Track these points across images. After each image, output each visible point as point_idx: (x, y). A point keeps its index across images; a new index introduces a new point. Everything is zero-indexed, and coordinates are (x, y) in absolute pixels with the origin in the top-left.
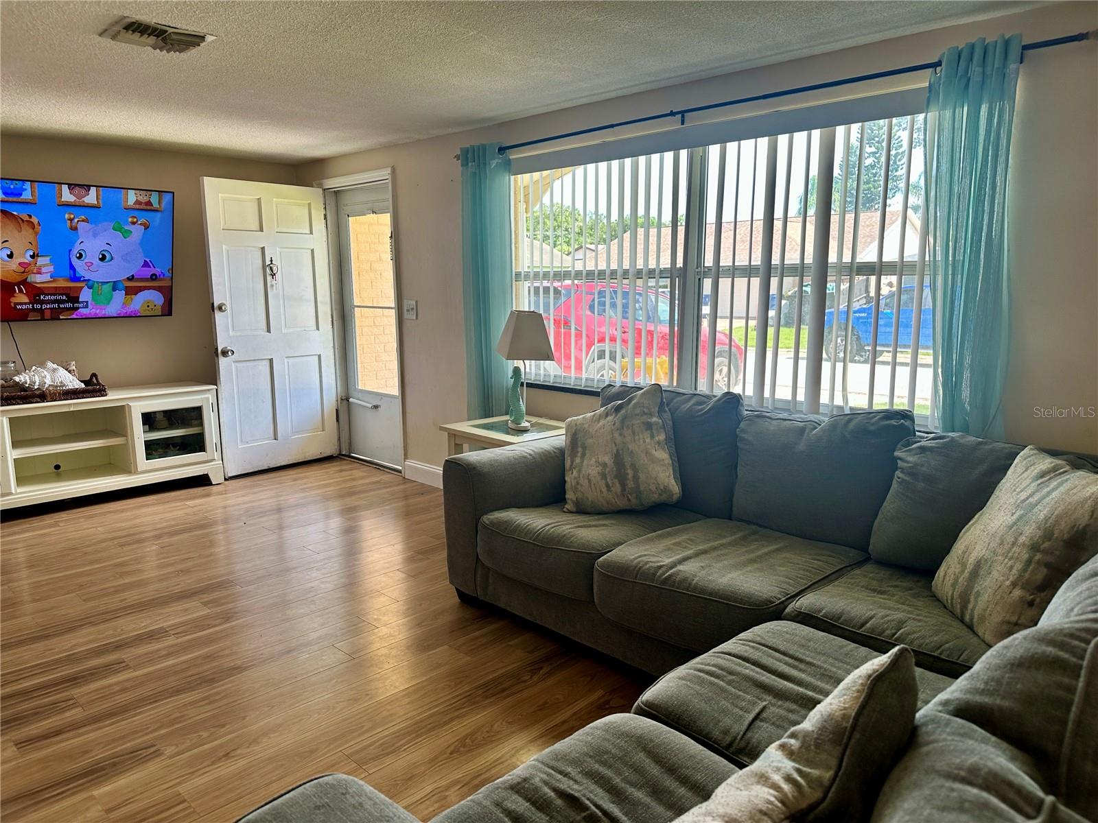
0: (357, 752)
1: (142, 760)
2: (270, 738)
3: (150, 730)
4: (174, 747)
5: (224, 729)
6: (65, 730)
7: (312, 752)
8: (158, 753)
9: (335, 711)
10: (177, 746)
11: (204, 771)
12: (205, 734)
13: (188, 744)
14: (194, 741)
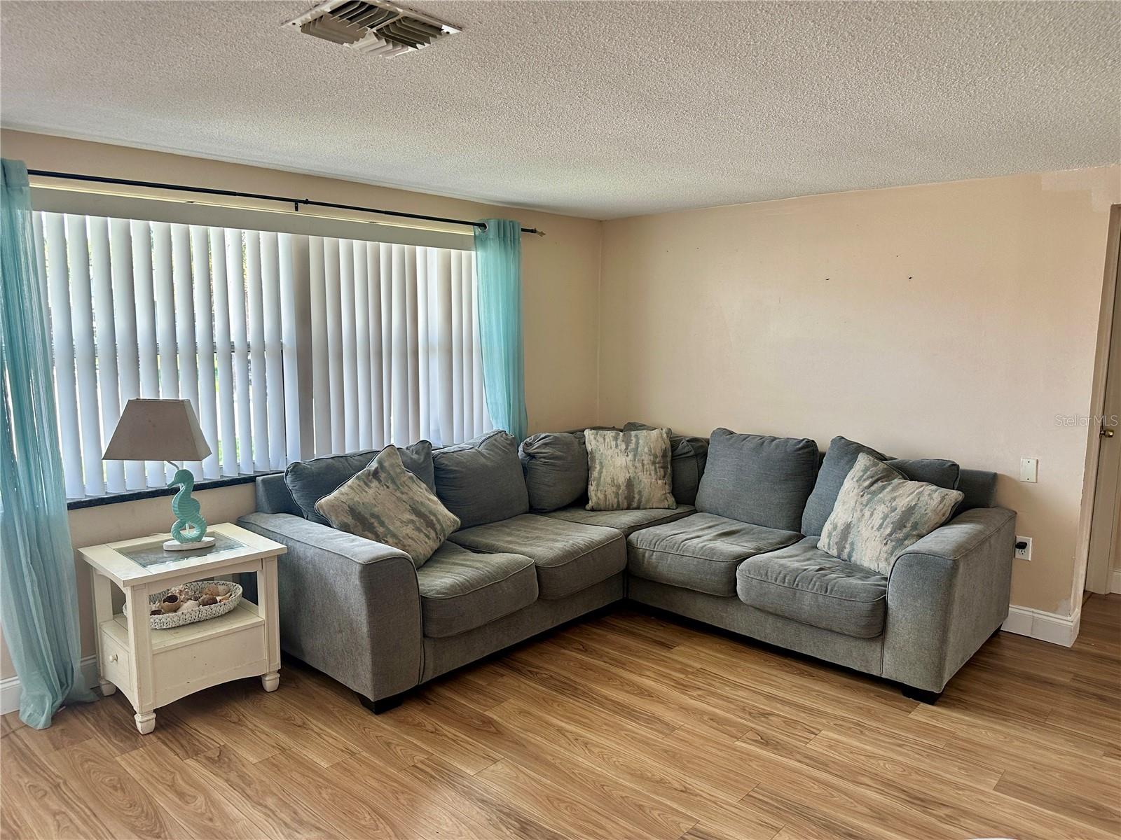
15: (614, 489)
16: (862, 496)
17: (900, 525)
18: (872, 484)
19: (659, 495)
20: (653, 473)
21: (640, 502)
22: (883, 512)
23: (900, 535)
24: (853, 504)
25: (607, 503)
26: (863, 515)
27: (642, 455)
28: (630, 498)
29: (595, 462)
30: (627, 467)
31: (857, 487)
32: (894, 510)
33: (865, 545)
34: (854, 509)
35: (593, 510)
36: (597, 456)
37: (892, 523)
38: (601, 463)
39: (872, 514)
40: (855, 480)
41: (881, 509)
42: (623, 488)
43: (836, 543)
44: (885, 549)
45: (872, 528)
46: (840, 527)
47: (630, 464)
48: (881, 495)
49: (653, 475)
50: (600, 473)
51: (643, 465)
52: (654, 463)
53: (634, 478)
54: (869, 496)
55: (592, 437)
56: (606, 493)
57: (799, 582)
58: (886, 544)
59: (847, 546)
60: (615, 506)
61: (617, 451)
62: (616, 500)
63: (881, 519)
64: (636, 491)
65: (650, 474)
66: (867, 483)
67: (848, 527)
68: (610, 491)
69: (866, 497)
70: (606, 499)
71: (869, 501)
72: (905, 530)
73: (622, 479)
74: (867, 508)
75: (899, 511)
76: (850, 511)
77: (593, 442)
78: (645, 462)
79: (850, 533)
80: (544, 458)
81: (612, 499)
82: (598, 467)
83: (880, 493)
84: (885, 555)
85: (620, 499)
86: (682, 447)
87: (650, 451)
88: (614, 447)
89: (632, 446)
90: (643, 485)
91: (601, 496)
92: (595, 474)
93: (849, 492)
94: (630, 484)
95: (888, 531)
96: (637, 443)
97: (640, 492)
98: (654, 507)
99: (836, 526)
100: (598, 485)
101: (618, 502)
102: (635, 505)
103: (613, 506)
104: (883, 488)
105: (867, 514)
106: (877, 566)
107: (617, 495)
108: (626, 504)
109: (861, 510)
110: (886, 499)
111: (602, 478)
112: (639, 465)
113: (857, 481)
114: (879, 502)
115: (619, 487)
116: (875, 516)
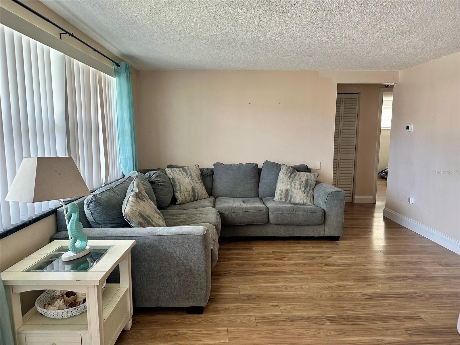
0: (302, 274)
1: (368, 295)
2: (325, 286)
3: (368, 305)
4: (358, 295)
5: (339, 295)
6: (403, 318)
7: (314, 279)
8: (363, 295)
9: (299, 286)
10: (356, 295)
11: (347, 285)
12: (346, 296)
13: (353, 295)
14: (351, 295)
15: (188, 193)
16: (289, 179)
17: (306, 187)
18: (291, 175)
19: (204, 193)
20: (200, 184)
21: (198, 197)
22: (299, 183)
23: (307, 190)
24: (286, 182)
25: (186, 200)
26: (292, 186)
27: (194, 177)
28: (194, 196)
29: (176, 183)
30: (190, 183)
31: (286, 176)
32: (302, 182)
33: (296, 195)
34: (288, 184)
35: (180, 204)
36: (176, 179)
37: (304, 186)
38: (179, 183)
39: (295, 185)
40: (284, 174)
41: (298, 183)
42: (191, 192)
43: (284, 197)
44: (304, 195)
45: (297, 189)
46: (284, 191)
47: (191, 181)
48: (296, 178)
49: (200, 185)
50: (180, 187)
51: (196, 181)
52: (199, 180)
53: (194, 187)
54: (292, 179)
55: (170, 171)
56: (185, 195)
57: (295, 210)
58: (304, 193)
59: (289, 197)
60: (189, 200)
61: (183, 176)
62: (189, 198)
63: (299, 185)
64: (196, 192)
65: (199, 185)
66: (289, 175)
67: (287, 191)
68: (186, 194)
69: (291, 180)
70: (185, 198)
71: (292, 180)
72: (308, 188)
73: (190, 188)
74: (292, 183)
75: (304, 182)
76: (286, 185)
77: (172, 174)
78: (196, 180)
79: (289, 192)
80: (160, 182)
81: (188, 198)
82: (178, 185)
83: (295, 177)
84: (305, 197)
85: (191, 197)
86: (205, 172)
87: (196, 174)
88: (181, 174)
89: (189, 173)
90: (198, 189)
91: (183, 197)
92: (178, 188)
93: (284, 178)
94: (193, 190)
95: (303, 189)
96: (190, 172)
97: (198, 193)
98: (203, 198)
99: (283, 191)
100: (181, 192)
101: (190, 198)
102: (196, 199)
103: (188, 201)
104: (295, 175)
105: (293, 185)
106: (303, 201)
107: (189, 196)
108: (193, 199)
109: (291, 184)
110: (298, 179)
111: (182, 189)
112: (194, 181)
113: (286, 174)
114: (296, 180)
115: (189, 192)
116: (296, 185)
